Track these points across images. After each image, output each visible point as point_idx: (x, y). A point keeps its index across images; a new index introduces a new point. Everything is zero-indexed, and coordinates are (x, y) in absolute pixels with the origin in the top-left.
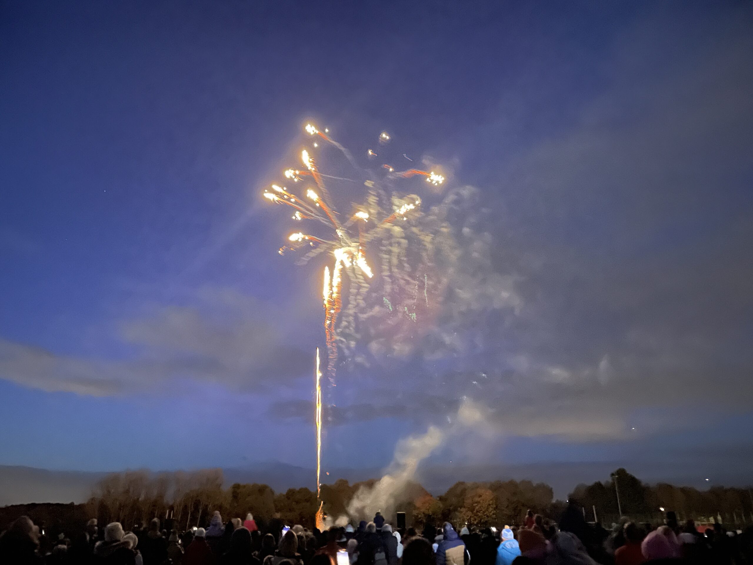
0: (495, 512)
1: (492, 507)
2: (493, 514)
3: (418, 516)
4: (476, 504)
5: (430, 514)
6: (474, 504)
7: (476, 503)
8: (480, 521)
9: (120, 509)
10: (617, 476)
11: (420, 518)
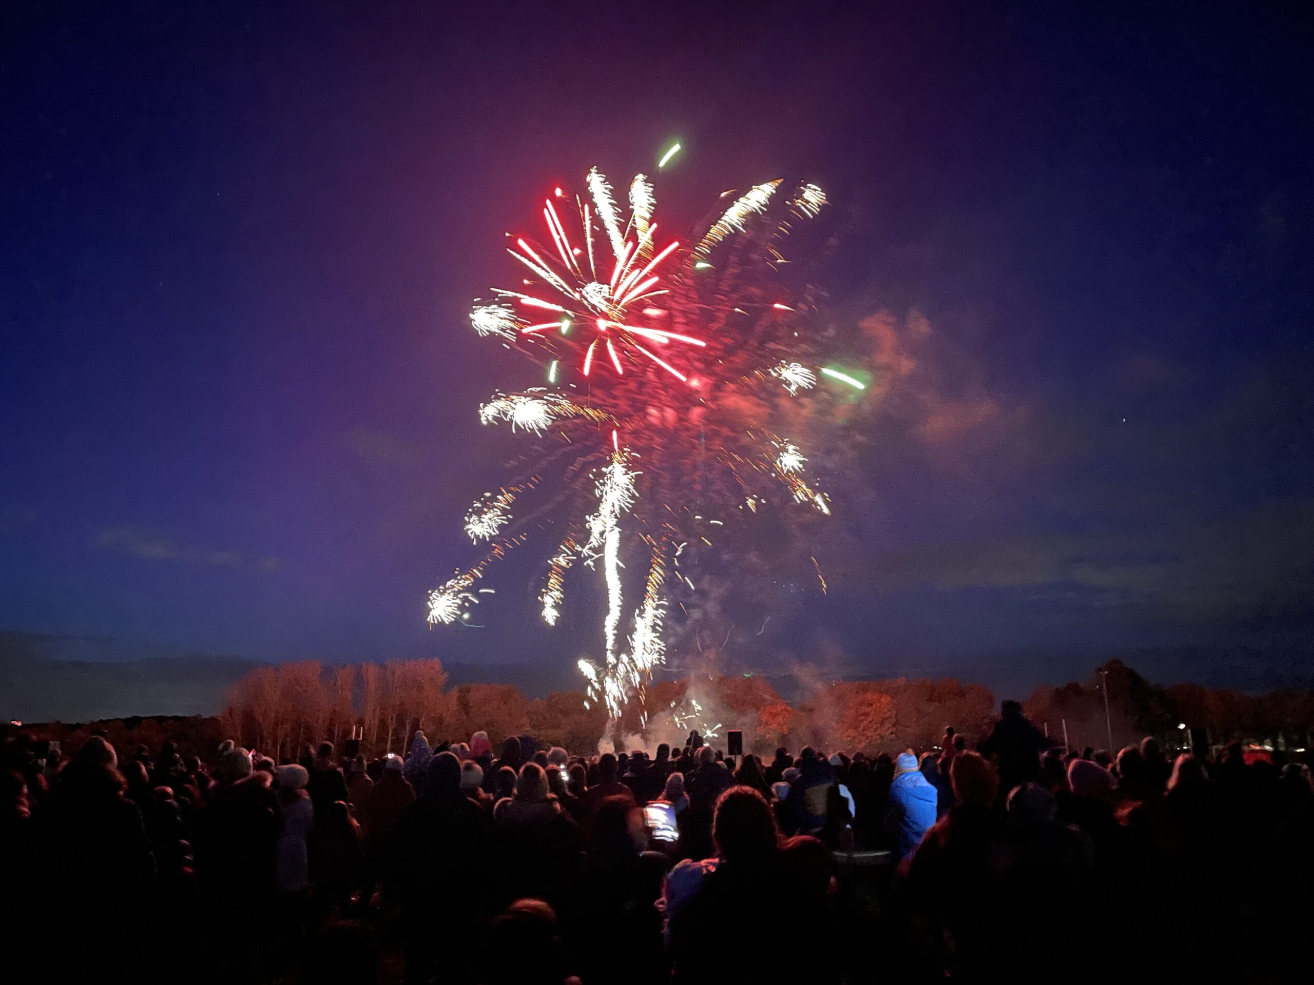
0: (895, 729)
1: (889, 722)
2: (892, 733)
3: (765, 736)
4: (864, 718)
5: (785, 733)
6: (860, 716)
7: (863, 715)
8: (870, 743)
9: (276, 724)
10: (1106, 672)
11: (768, 740)
